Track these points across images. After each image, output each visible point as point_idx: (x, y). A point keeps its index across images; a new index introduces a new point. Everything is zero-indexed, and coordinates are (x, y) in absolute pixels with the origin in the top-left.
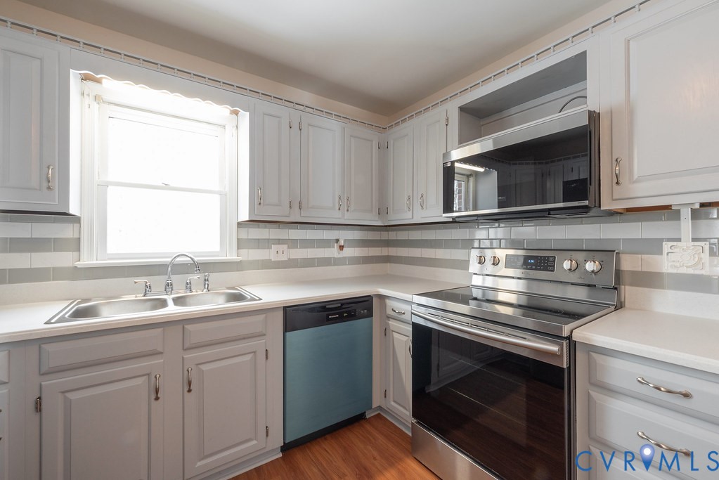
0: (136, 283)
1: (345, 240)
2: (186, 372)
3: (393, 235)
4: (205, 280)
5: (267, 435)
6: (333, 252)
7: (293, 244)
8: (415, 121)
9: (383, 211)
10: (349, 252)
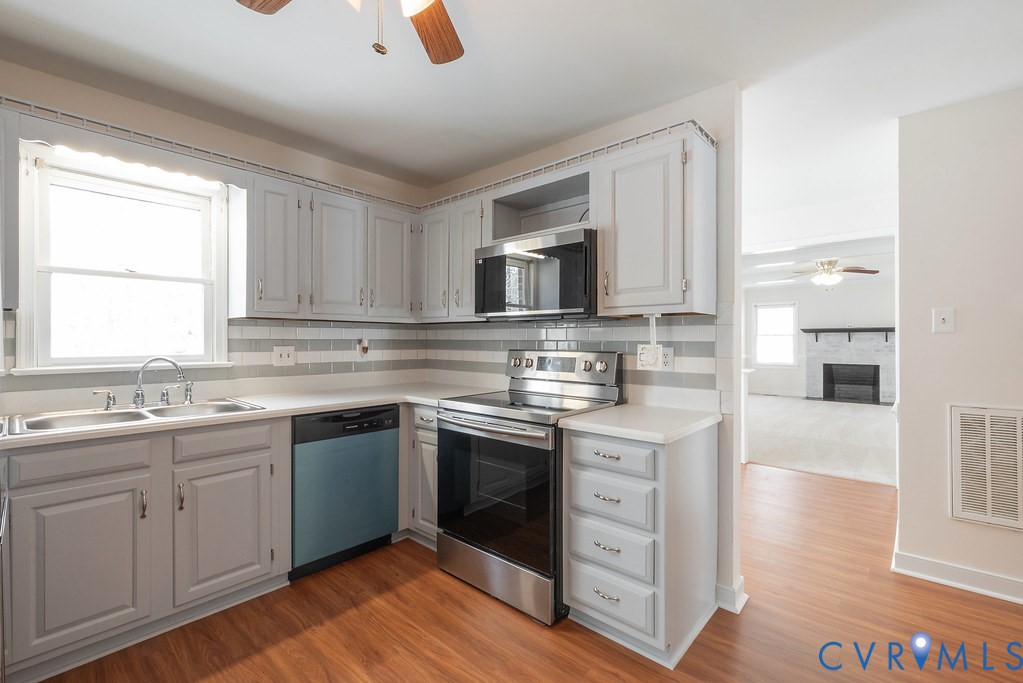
0: (95, 393)
1: (370, 341)
2: (177, 489)
3: (431, 335)
4: (187, 390)
5: (272, 559)
6: (354, 356)
7: (301, 345)
8: (452, 206)
9: (415, 306)
10: (375, 355)
